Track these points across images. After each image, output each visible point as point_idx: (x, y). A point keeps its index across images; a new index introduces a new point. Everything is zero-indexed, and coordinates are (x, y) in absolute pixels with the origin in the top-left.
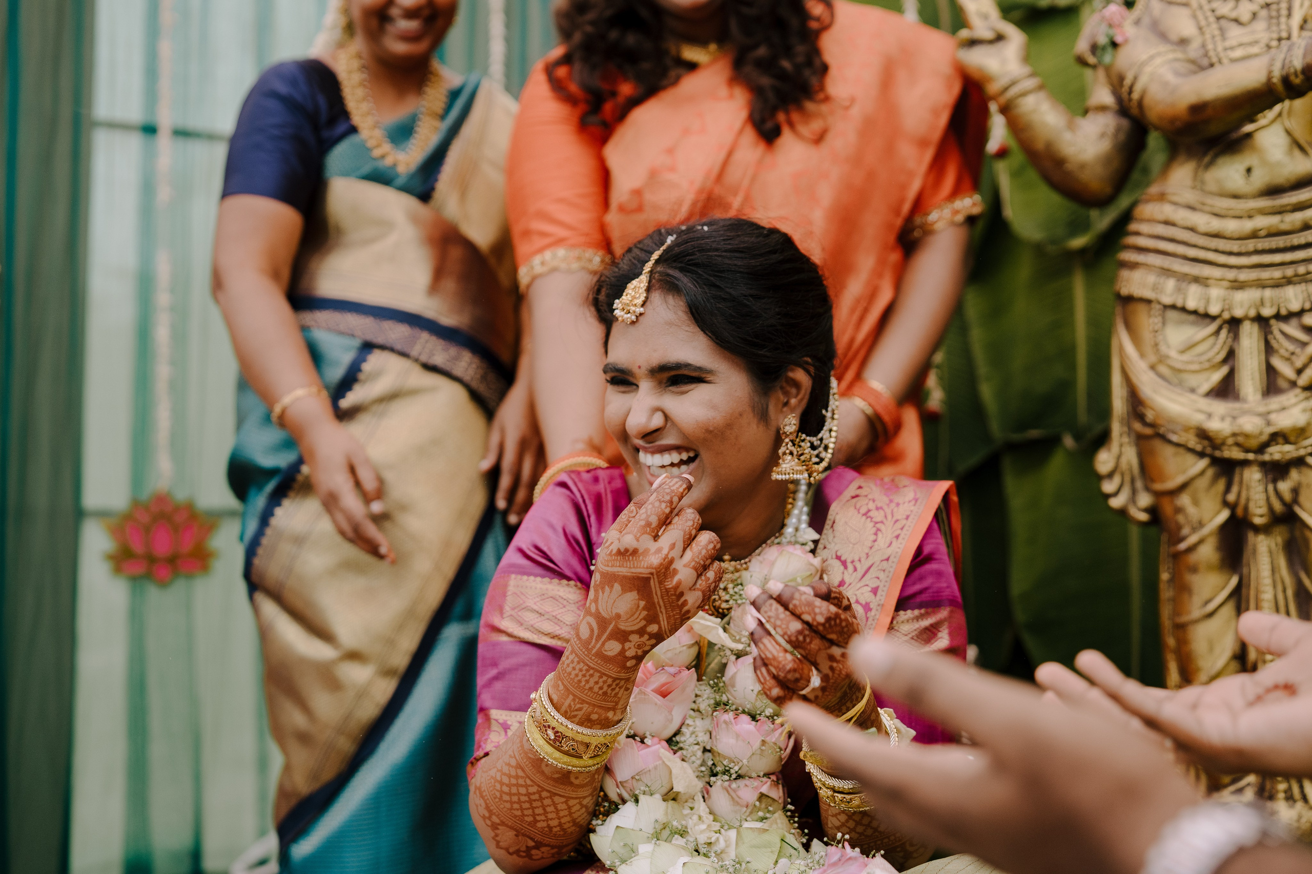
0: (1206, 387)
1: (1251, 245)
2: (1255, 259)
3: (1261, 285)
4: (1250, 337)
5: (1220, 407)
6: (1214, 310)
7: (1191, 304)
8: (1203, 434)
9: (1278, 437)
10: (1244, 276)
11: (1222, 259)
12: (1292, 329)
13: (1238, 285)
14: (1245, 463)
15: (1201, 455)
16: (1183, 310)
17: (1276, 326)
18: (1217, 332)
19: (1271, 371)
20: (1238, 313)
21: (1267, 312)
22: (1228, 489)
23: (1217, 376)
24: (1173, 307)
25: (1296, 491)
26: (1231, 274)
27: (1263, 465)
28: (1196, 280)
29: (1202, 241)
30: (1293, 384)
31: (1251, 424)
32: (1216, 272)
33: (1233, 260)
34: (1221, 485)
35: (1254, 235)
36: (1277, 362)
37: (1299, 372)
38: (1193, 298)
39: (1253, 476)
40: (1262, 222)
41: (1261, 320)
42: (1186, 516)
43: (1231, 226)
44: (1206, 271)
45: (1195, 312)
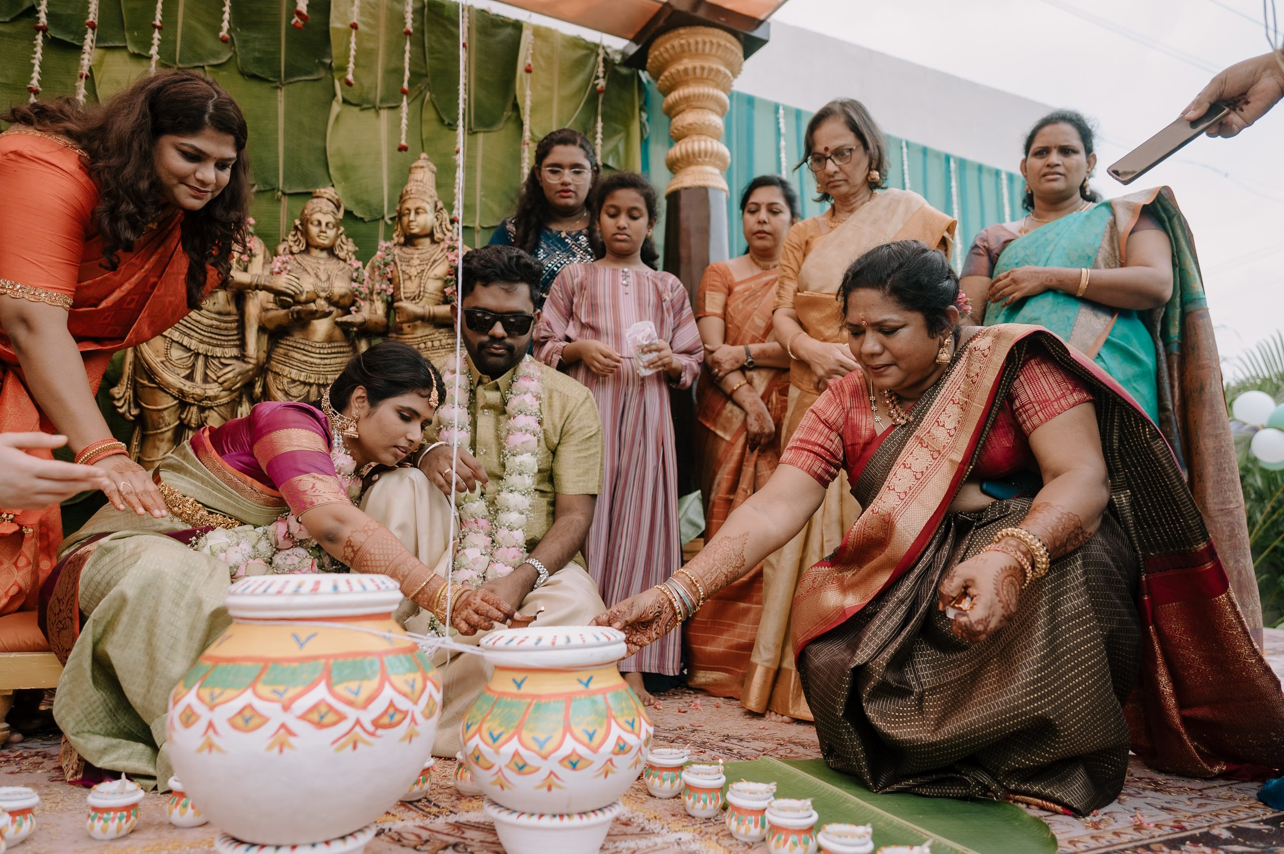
0: (183, 375)
1: (209, 329)
2: (210, 335)
3: (209, 344)
4: (201, 360)
5: (188, 383)
6: (192, 348)
7: (185, 343)
8: (181, 391)
9: (208, 398)
10: (205, 339)
11: (199, 331)
12: (216, 362)
13: (202, 342)
14: (194, 405)
15: (175, 398)
16: (181, 344)
17: (210, 360)
18: (190, 357)
19: (206, 375)
20: (200, 351)
21: (209, 354)
22: (182, 413)
23: (188, 372)
24: (177, 342)
25: (206, 418)
26: (200, 337)
27: (199, 407)
28: (188, 335)
29: (193, 322)
30: (215, 381)
31: (199, 391)
32: (196, 335)
33: (203, 333)
34: (179, 412)
35: (211, 326)
36: (208, 372)
37: (218, 378)
38: (186, 341)
39: (194, 409)
40: (215, 323)
41: (206, 356)
42: (164, 420)
43: (205, 321)
44: (193, 333)
45: (185, 347)
